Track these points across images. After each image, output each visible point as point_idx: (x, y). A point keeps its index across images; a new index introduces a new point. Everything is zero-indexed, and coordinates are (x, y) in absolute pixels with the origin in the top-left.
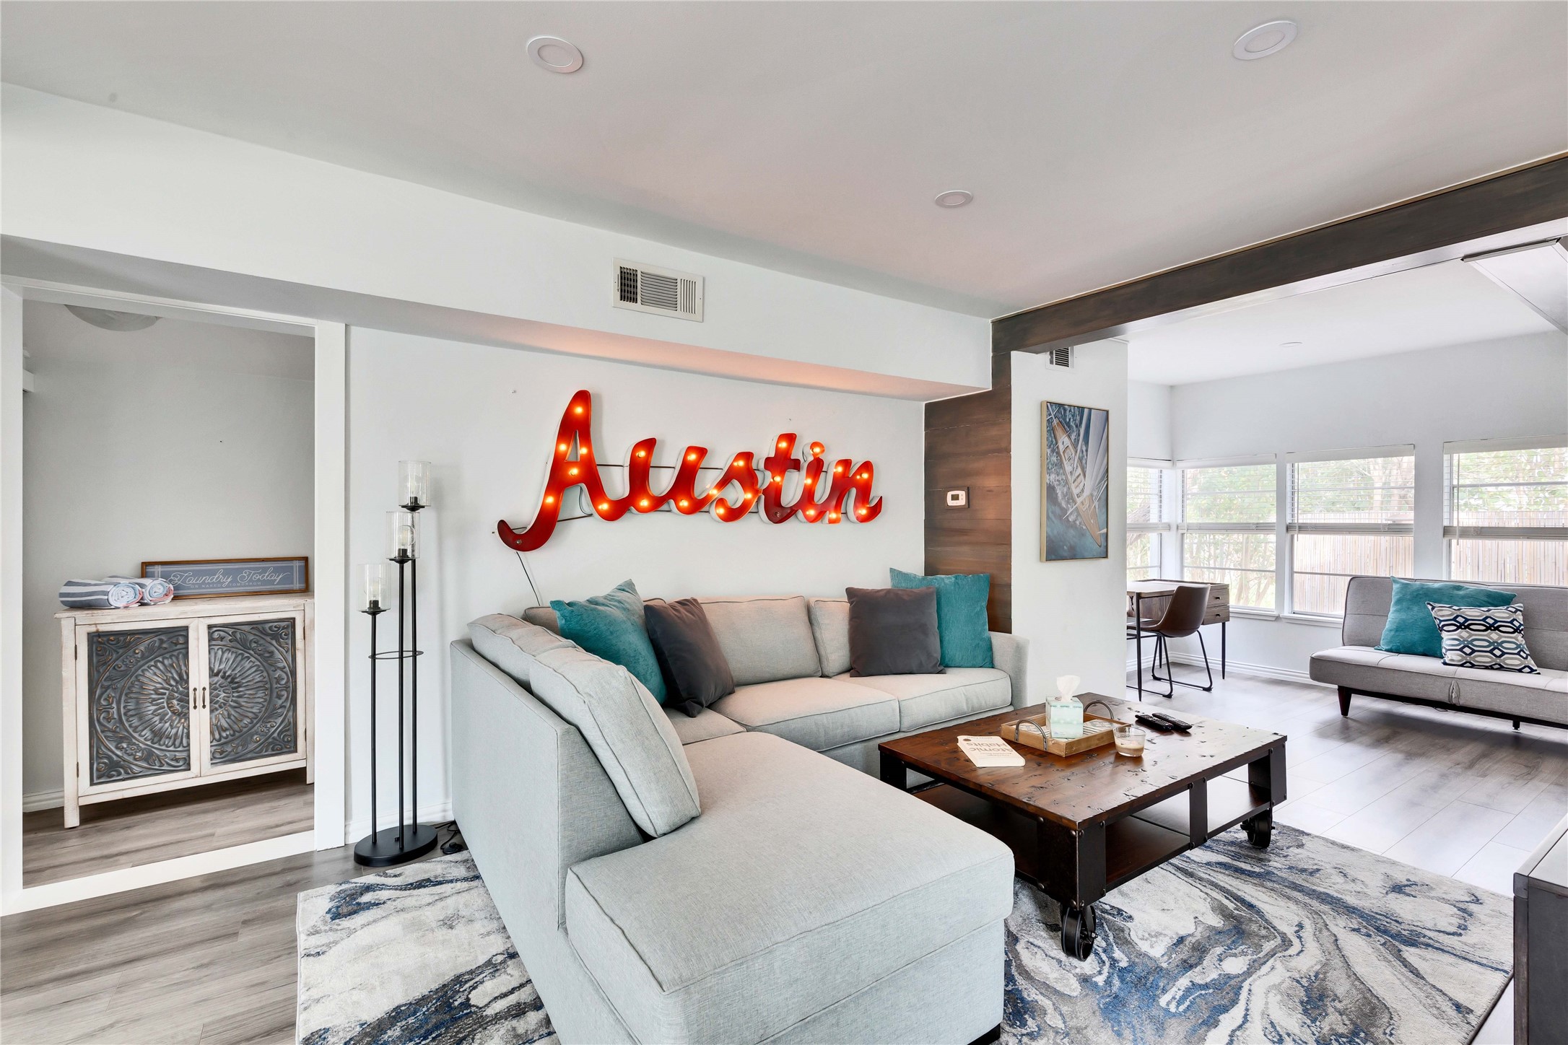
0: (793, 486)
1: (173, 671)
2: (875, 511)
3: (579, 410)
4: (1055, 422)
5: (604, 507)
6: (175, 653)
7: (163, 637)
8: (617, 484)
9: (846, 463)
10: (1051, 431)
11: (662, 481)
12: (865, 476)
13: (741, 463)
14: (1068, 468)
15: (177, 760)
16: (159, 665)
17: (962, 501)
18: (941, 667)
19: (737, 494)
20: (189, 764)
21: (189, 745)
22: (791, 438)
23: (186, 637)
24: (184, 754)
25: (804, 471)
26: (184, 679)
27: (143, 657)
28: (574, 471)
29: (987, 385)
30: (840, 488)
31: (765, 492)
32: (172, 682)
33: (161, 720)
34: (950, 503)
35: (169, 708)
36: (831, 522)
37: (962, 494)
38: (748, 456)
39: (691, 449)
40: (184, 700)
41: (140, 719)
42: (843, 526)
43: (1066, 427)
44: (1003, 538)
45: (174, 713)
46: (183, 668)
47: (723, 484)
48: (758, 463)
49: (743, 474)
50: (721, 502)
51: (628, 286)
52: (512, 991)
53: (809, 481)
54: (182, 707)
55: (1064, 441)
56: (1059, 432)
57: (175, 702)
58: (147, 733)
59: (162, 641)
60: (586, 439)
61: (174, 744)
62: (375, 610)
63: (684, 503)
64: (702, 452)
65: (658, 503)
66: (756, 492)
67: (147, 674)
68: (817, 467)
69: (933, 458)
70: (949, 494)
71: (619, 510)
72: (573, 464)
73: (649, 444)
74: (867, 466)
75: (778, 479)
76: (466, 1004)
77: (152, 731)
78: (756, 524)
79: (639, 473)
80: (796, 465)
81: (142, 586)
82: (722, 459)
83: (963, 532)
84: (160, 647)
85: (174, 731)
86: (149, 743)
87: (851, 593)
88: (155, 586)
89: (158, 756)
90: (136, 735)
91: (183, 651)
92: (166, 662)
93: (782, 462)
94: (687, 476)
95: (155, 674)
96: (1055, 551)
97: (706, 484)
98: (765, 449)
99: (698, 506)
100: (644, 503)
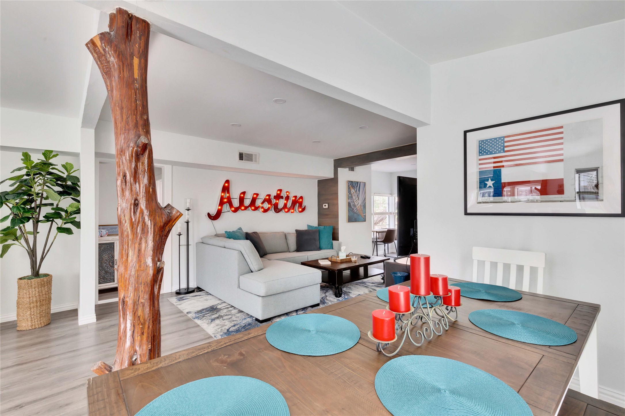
0: (281, 203)
1: (110, 255)
2: (304, 210)
3: (226, 185)
4: (350, 186)
5: (233, 209)
6: (111, 250)
7: (108, 245)
8: (236, 203)
9: (296, 197)
10: (349, 188)
11: (247, 202)
12: (301, 200)
13: (268, 197)
14: (354, 198)
15: (111, 279)
16: (107, 253)
17: (327, 207)
18: (320, 249)
19: (266, 205)
20: (114, 281)
21: (114, 275)
22: (280, 190)
23: (114, 245)
24: (113, 278)
25: (284, 199)
26: (113, 257)
28: (226, 200)
29: (332, 176)
30: (294, 203)
31: (274, 205)
32: (110, 258)
33: (107, 268)
34: (324, 207)
35: (109, 265)
36: (292, 212)
37: (327, 205)
38: (269, 195)
39: (254, 194)
41: (102, 267)
42: (295, 214)
43: (353, 187)
44: (336, 216)
45: (110, 266)
46: (113, 254)
47: (263, 203)
48: (272, 197)
49: (268, 200)
50: (262, 207)
51: (241, 156)
53: (286, 202)
54: (112, 264)
55: (353, 191)
56: (352, 189)
57: (111, 263)
58: (103, 272)
59: (107, 246)
60: (228, 192)
61: (110, 275)
62: (180, 234)
63: (253, 208)
64: (257, 195)
65: (246, 208)
66: (271, 205)
67: (104, 256)
68: (288, 198)
69: (320, 194)
70: (324, 205)
71: (236, 210)
72: (225, 198)
73: (244, 193)
74: (301, 198)
75: (277, 201)
76: (217, 308)
77: (105, 271)
78: (272, 213)
79: (242, 200)
80: (282, 197)
81: (102, 232)
82: (262, 196)
83: (327, 215)
84: (107, 248)
85: (110, 271)
86: (104, 274)
87: (297, 231)
88: (104, 232)
89: (106, 278)
90: (101, 272)
91: (113, 249)
92: (108, 252)
93: (278, 197)
94: (254, 200)
95: (106, 255)
96: (350, 220)
97: (258, 203)
98: (274, 193)
99: (256, 209)
100: (243, 208)
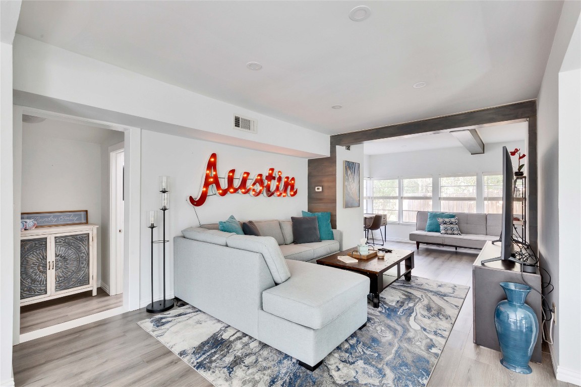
0: (273, 184)
1: (40, 255)
2: (295, 193)
3: (212, 160)
4: (347, 167)
5: (221, 191)
6: (41, 248)
7: (36, 242)
8: (224, 184)
9: (287, 178)
10: (346, 169)
11: (237, 183)
12: (293, 182)
13: (259, 178)
14: (350, 181)
15: (41, 290)
16: (34, 253)
17: (321, 190)
18: (320, 240)
19: (258, 187)
20: (46, 292)
21: (46, 284)
22: (272, 170)
23: (46, 242)
24: (44, 288)
25: (276, 180)
26: (45, 258)
27: (28, 250)
28: (212, 180)
29: (328, 155)
30: (286, 185)
31: (266, 187)
32: (40, 260)
33: (35, 275)
34: (317, 190)
35: (38, 270)
36: (284, 196)
37: (321, 188)
38: (261, 175)
39: (245, 173)
40: (45, 266)
41: (26, 275)
42: (287, 197)
43: (349, 167)
44: (334, 201)
45: (40, 272)
46: (45, 254)
47: (254, 184)
48: (264, 178)
49: (260, 181)
50: (254, 190)
51: (237, 122)
52: (234, 335)
53: (278, 183)
54: (44, 269)
55: (349, 172)
56: (348, 170)
57: (41, 267)
58: (29, 280)
59: (36, 244)
60: (215, 169)
61: (40, 284)
62: (152, 227)
63: (243, 190)
64: (248, 174)
65: (236, 190)
66: (263, 187)
67: (30, 257)
68: (280, 179)
69: (310, 176)
70: (316, 188)
71: (224, 193)
72: (211, 177)
73: (233, 171)
74: (293, 179)
75: (269, 183)
76: (222, 339)
77: (31, 280)
78: (263, 197)
79: (231, 180)
80: (274, 178)
81: (26, 222)
82: (253, 177)
83: (321, 199)
84: (35, 246)
85: (40, 279)
86: (30, 284)
87: (292, 218)
88: (30, 222)
89: (33, 289)
90: (24, 281)
91: (45, 247)
92: (37, 252)
93: (270, 177)
94: (244, 181)
95: (33, 257)
96: (347, 206)
97: (249, 184)
98: (266, 173)
99: (247, 192)
100: (232, 190)
